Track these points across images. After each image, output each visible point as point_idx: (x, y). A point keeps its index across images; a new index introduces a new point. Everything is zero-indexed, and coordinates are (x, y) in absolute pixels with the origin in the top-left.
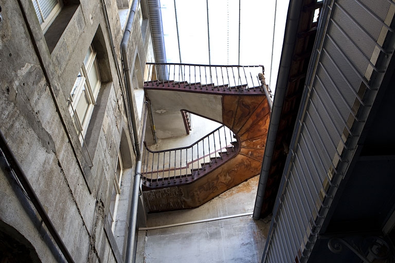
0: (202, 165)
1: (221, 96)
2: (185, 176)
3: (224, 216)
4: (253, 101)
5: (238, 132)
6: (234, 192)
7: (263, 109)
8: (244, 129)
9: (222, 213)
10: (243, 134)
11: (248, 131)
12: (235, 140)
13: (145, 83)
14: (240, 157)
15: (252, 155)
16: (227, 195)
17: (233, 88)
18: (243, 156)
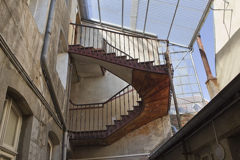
0: (115, 121)
1: (132, 69)
2: (101, 131)
3: (128, 154)
4: (158, 77)
5: (143, 96)
6: (136, 133)
7: (165, 83)
8: (148, 95)
9: (127, 152)
10: (147, 98)
11: (151, 96)
12: (140, 100)
13: (69, 46)
14: (143, 114)
15: (152, 111)
16: (132, 136)
17: (143, 63)
18: (145, 113)
